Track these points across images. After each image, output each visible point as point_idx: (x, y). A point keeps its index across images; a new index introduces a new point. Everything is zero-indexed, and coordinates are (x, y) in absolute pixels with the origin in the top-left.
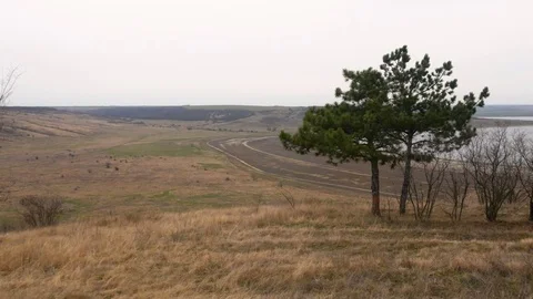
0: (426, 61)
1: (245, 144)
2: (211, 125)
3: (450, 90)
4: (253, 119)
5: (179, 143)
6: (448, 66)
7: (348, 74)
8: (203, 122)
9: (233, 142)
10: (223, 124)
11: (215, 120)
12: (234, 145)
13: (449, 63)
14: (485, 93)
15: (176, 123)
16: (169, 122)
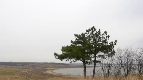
0: (99, 31)
1: (26, 72)
2: (17, 67)
3: (108, 38)
4: (29, 65)
5: (8, 72)
6: (106, 32)
7: (76, 35)
8: (15, 66)
9: (23, 71)
10: (21, 67)
11: (18, 66)
12: (23, 72)
13: (106, 31)
14: (116, 41)
15: (7, 66)
16: (5, 66)
